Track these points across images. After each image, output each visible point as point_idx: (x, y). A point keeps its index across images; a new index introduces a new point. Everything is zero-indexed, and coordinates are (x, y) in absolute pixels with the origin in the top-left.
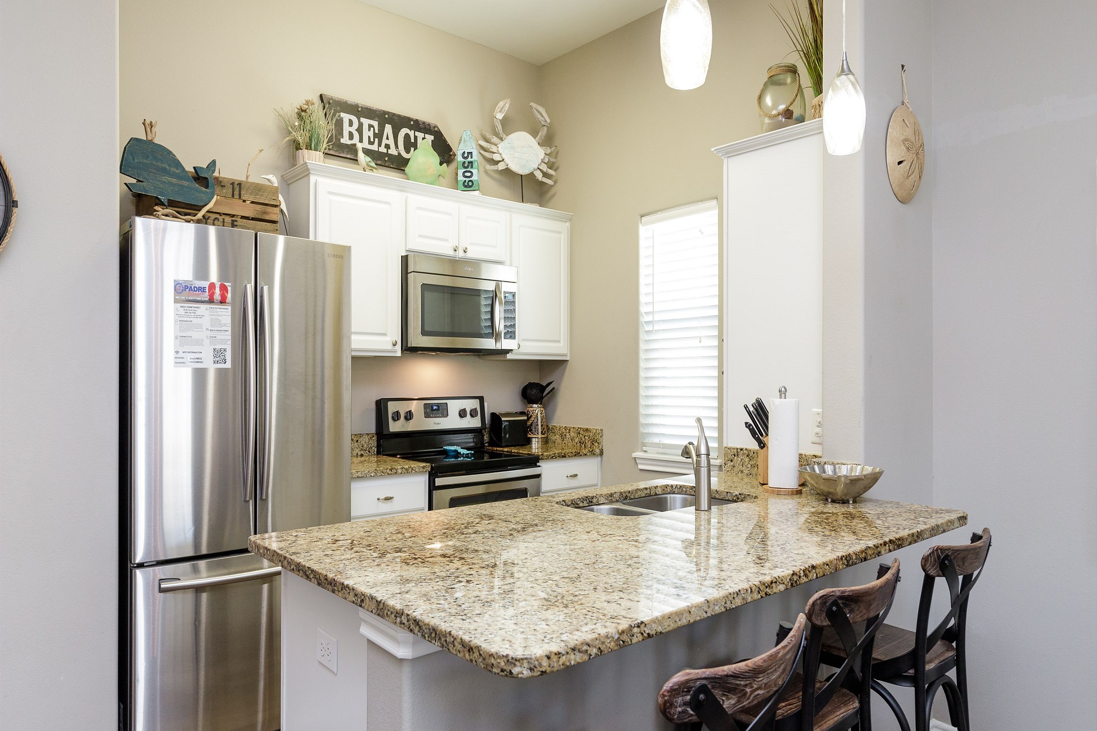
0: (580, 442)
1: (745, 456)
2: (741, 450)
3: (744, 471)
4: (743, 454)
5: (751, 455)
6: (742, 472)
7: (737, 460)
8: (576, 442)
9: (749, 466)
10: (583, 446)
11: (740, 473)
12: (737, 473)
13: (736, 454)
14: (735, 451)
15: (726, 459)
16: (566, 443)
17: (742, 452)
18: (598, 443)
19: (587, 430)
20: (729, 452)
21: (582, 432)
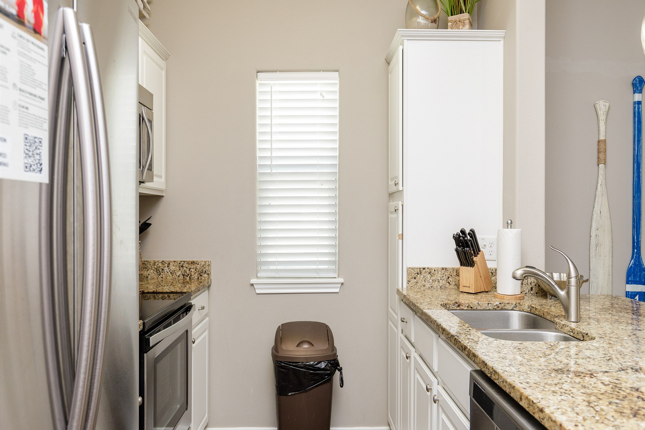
0: (184, 275)
1: (427, 273)
2: (424, 269)
3: (426, 285)
4: (426, 272)
5: (433, 272)
6: (424, 286)
7: (420, 277)
8: (178, 275)
9: (431, 281)
10: (188, 278)
11: (422, 287)
12: (420, 287)
13: (419, 272)
14: (418, 270)
15: (410, 277)
16: (164, 276)
17: (424, 270)
18: (208, 274)
19: (193, 263)
20: (413, 271)
21: (186, 265)
